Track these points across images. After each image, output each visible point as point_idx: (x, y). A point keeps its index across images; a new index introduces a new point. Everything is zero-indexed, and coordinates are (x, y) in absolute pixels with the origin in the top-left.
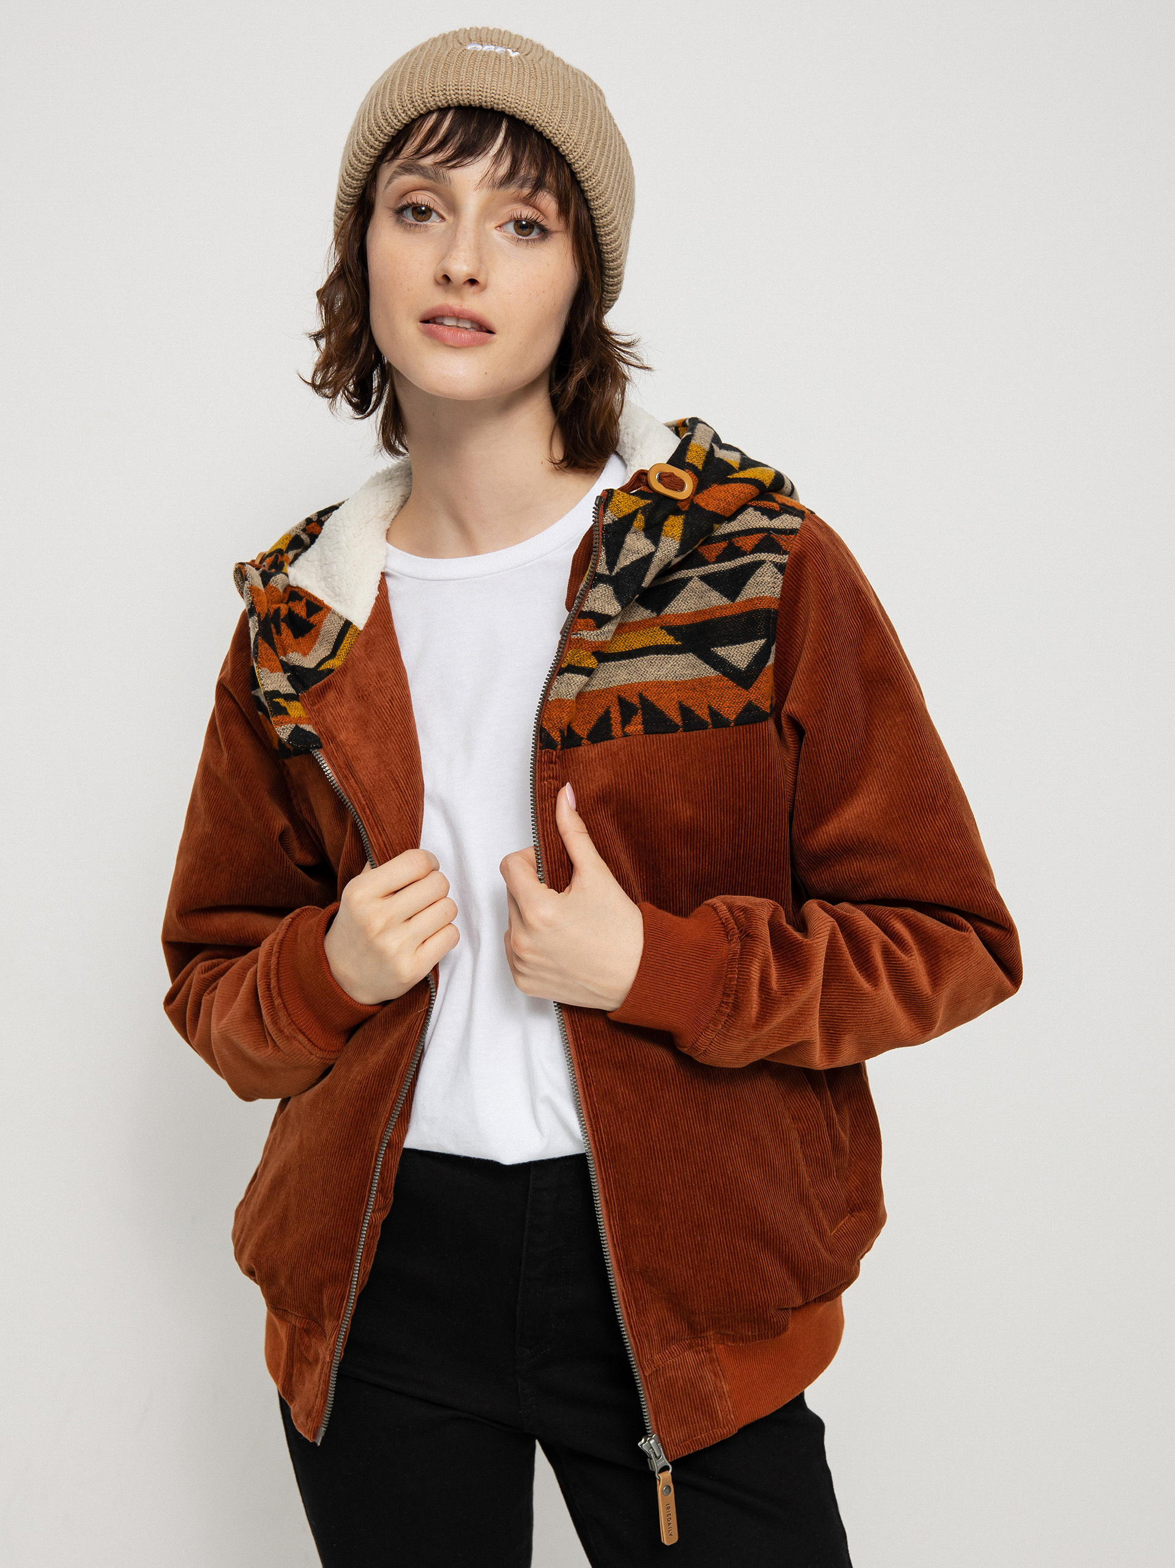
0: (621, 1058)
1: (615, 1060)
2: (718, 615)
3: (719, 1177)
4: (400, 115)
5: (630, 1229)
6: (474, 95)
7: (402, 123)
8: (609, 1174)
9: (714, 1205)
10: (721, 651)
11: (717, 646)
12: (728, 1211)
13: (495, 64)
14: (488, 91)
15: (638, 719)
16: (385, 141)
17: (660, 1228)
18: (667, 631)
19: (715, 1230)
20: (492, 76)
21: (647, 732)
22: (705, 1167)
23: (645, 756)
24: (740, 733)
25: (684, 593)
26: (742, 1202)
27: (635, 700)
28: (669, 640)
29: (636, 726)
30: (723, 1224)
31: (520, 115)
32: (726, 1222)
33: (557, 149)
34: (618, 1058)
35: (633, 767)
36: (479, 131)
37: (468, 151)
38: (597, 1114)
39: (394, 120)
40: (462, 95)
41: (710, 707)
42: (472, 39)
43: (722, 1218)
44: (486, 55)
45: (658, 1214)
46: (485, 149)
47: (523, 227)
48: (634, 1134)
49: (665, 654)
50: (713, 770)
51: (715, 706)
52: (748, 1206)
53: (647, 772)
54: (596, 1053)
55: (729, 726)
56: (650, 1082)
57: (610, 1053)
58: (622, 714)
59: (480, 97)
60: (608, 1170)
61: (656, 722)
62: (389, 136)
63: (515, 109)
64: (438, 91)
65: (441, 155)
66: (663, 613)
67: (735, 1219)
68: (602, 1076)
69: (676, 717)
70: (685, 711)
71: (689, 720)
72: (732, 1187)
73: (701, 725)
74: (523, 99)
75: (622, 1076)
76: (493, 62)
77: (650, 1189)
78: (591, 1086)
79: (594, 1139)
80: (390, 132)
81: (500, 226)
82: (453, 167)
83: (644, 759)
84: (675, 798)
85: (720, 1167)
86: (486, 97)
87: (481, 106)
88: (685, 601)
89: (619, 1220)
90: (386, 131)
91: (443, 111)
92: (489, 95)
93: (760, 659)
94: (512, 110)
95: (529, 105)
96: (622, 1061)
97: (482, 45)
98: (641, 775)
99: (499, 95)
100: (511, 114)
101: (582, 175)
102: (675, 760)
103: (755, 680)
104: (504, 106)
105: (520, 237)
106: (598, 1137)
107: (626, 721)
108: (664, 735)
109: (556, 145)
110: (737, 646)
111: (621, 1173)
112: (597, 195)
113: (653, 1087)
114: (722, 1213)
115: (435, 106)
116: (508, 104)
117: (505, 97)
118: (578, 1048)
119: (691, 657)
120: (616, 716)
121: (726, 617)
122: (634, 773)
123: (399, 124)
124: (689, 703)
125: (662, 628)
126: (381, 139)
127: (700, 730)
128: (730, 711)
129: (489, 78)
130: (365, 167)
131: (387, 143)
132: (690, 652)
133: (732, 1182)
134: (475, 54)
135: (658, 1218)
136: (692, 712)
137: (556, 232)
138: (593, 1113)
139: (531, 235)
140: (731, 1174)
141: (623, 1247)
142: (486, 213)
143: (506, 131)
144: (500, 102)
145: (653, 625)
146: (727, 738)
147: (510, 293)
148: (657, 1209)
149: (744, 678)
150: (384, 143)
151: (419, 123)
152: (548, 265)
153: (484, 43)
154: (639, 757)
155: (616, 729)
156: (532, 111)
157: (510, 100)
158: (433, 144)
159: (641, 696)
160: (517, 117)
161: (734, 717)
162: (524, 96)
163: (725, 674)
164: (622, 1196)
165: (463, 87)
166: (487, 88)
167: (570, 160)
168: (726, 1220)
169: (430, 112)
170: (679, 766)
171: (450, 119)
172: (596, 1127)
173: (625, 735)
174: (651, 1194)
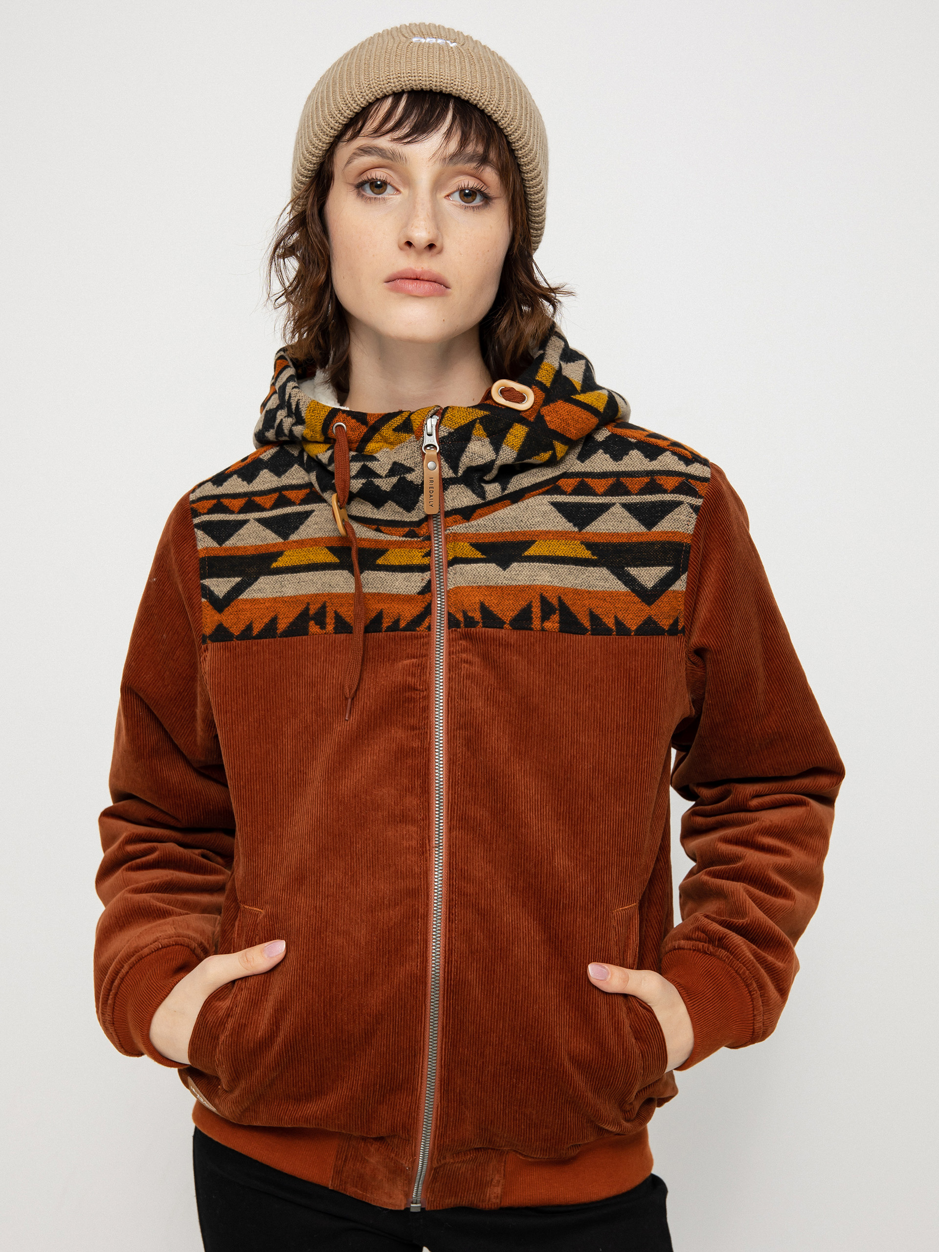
0: (484, 906)
1: (478, 906)
2: (634, 540)
4: (359, 100)
5: (458, 1055)
6: (426, 81)
7: (360, 106)
8: (450, 1004)
10: (633, 571)
11: (631, 567)
13: (440, 54)
14: (438, 76)
15: (556, 617)
16: (344, 123)
18: (586, 546)
20: (440, 65)
21: (562, 630)
22: (535, 1024)
23: (556, 650)
24: (639, 642)
25: (605, 516)
27: (555, 602)
28: (587, 554)
29: (553, 624)
31: (465, 96)
33: (496, 123)
34: (481, 905)
35: (545, 658)
36: (431, 111)
37: (422, 129)
38: (452, 948)
39: (353, 105)
40: (415, 80)
41: (616, 617)
42: (415, 33)
44: (429, 46)
45: (484, 1051)
46: (436, 127)
47: (466, 195)
48: (479, 974)
49: (582, 566)
50: (612, 670)
51: (620, 616)
53: (556, 664)
54: (464, 895)
55: (630, 635)
56: (504, 934)
57: (476, 899)
58: (542, 610)
59: (431, 82)
60: (450, 1000)
61: (570, 623)
62: (348, 118)
63: (461, 91)
64: (393, 79)
65: (398, 133)
66: (584, 531)
68: (464, 917)
69: (586, 623)
70: (594, 618)
71: (597, 626)
73: (607, 631)
74: (467, 82)
75: (481, 922)
76: (438, 52)
77: (482, 1027)
78: (452, 923)
79: (445, 969)
80: (349, 115)
81: (448, 196)
82: (409, 142)
83: (555, 653)
84: (578, 690)
85: (549, 1029)
86: (436, 81)
87: (431, 90)
88: (605, 522)
89: (451, 1046)
90: (346, 114)
91: (397, 96)
92: (438, 80)
93: (666, 582)
94: (458, 92)
95: (473, 87)
96: (484, 908)
97: (424, 38)
98: (551, 665)
99: (447, 79)
100: (457, 95)
101: (517, 144)
102: (581, 658)
103: (657, 599)
104: (451, 89)
105: (467, 205)
106: (448, 969)
107: (545, 617)
108: (574, 636)
109: (496, 120)
110: (648, 568)
111: (461, 1006)
112: (529, 161)
113: (505, 939)
115: (390, 91)
116: (456, 87)
117: (452, 82)
118: (450, 887)
119: (604, 572)
120: (536, 611)
121: (641, 543)
122: (545, 663)
123: (358, 107)
124: (598, 612)
125: (582, 543)
126: (340, 121)
127: (605, 635)
128: (633, 624)
129: (437, 66)
130: (324, 145)
131: (345, 124)
132: (604, 566)
134: (421, 46)
135: (484, 1055)
136: (600, 619)
137: (496, 198)
138: (449, 947)
139: (474, 202)
141: (449, 1069)
142: (437, 185)
143: (454, 109)
144: (449, 86)
145: (574, 539)
146: (627, 646)
147: (461, 254)
148: (484, 1047)
149: (648, 596)
150: (342, 124)
151: (376, 107)
152: (491, 228)
153: (426, 36)
154: (551, 651)
155: (536, 623)
156: (476, 92)
157: (456, 83)
158: (391, 123)
159: (560, 599)
160: (463, 97)
161: (635, 627)
162: (468, 79)
163: (633, 590)
164: (458, 1026)
165: (416, 74)
166: (437, 74)
167: (507, 132)
169: (385, 97)
170: (584, 663)
171: (405, 102)
172: (449, 959)
173: (543, 630)
174: (482, 1033)
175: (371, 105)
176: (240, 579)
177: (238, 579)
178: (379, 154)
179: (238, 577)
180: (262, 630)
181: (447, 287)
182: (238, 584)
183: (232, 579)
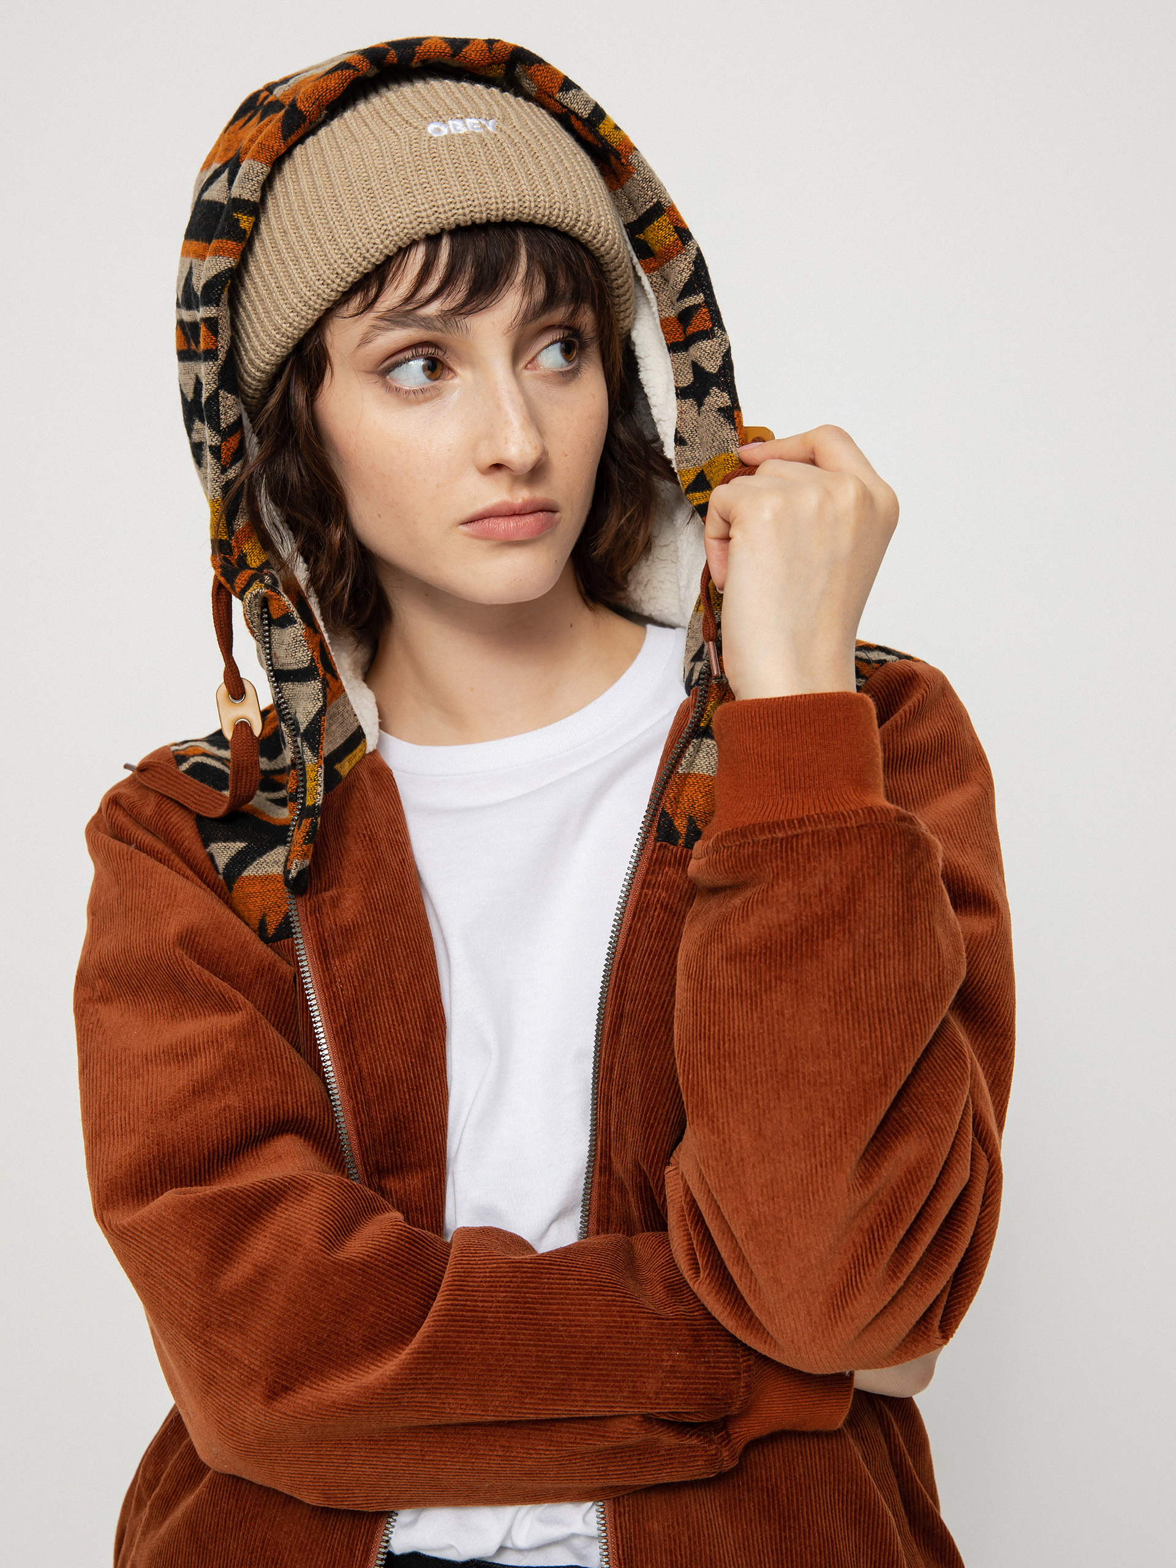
3: (781, 1480)
7: (374, 264)
9: (769, 1521)
12: (790, 1536)
17: (690, 1540)
19: (769, 1562)
26: (813, 1526)
30: (782, 1555)
32: (786, 1553)
43: (781, 1546)
52: (823, 1534)
65: (449, 299)
67: (801, 1550)
72: (800, 1499)
76: (481, 151)
86: (496, 210)
104: (520, 215)
114: (781, 1538)
115: (422, 233)
123: (369, 266)
133: (801, 1492)
140: (800, 1479)
144: (516, 211)
151: (399, 260)
158: (431, 286)
168: (786, 1549)
169: (414, 244)
171: (447, 246)
175: (389, 259)
176: (243, 845)
177: (240, 845)
178: (421, 326)
179: (241, 842)
180: (280, 925)
181: (554, 511)
182: (240, 853)
183: (231, 845)
